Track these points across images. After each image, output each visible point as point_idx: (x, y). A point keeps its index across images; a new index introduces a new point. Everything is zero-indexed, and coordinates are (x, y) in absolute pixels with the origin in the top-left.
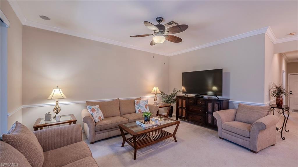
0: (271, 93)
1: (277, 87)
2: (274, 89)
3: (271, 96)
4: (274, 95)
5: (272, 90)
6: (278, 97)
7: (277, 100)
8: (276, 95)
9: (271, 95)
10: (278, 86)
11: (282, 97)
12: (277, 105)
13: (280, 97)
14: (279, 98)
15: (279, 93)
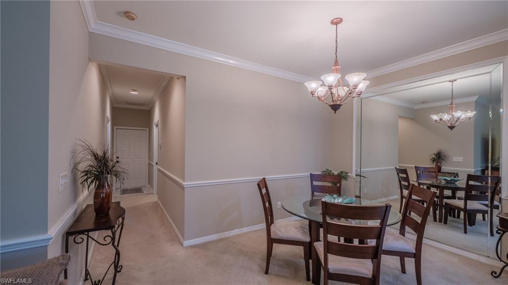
0: (80, 175)
1: (95, 156)
2: (86, 163)
3: (81, 186)
4: (89, 180)
5: (83, 166)
6: (100, 187)
7: (96, 196)
8: (92, 182)
9: (80, 181)
10: (100, 153)
11: (108, 185)
12: (96, 210)
13: (103, 187)
14: (101, 191)
15: (103, 173)
